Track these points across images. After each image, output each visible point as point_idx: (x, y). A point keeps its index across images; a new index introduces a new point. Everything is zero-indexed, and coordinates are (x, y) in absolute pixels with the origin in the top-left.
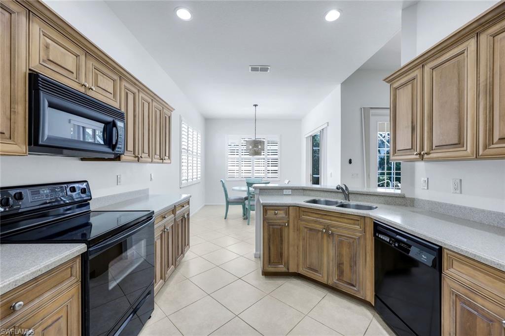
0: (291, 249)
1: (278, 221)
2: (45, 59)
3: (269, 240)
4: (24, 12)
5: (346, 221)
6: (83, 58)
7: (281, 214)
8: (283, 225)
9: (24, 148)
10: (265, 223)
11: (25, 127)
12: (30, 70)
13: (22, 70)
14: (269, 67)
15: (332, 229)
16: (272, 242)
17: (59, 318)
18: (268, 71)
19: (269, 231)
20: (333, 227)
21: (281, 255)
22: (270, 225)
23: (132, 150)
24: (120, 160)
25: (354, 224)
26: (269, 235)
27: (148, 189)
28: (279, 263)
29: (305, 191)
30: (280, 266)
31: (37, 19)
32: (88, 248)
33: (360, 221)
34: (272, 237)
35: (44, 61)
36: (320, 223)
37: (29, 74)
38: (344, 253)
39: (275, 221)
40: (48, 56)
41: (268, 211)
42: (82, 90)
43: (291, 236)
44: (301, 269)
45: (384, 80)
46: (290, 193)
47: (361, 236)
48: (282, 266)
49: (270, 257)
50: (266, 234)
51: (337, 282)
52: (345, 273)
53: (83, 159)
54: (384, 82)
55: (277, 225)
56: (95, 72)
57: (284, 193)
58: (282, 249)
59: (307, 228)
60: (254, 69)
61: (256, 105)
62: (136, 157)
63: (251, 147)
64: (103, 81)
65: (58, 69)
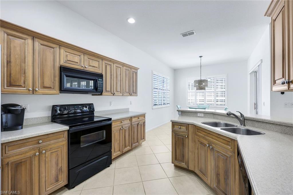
0: (190, 154)
1: (181, 133)
2: (66, 60)
3: (176, 144)
4: (58, 46)
5: (222, 140)
6: (82, 56)
7: (184, 128)
8: (184, 136)
9: (58, 92)
10: (173, 133)
11: (58, 85)
12: (60, 65)
13: (57, 66)
14: (194, 31)
15: (213, 145)
16: (177, 146)
17: (57, 151)
18: (195, 34)
19: (176, 138)
20: (214, 143)
21: (183, 156)
22: (176, 135)
23: (110, 90)
24: (102, 95)
25: (227, 145)
26: (176, 141)
27: (129, 108)
28: (182, 161)
29: (215, 115)
30: (183, 163)
31: (63, 47)
32: (69, 128)
33: (231, 142)
34: (177, 143)
35: (66, 61)
36: (206, 140)
37: (60, 67)
38: (220, 167)
39: (179, 133)
40: (67, 59)
41: (175, 126)
42: (82, 68)
43: (190, 144)
44: (196, 170)
45: (265, 15)
46: (203, 116)
47: (231, 155)
48: (184, 164)
49: (176, 155)
50: (174, 141)
51: (216, 187)
52: (221, 181)
53: (93, 95)
54: (266, 16)
55: (181, 136)
56: (88, 60)
57: (198, 116)
58: (183, 152)
59: (199, 141)
60: (185, 35)
61: (201, 57)
62: (112, 93)
63: (197, 85)
64: (93, 63)
65: (72, 63)
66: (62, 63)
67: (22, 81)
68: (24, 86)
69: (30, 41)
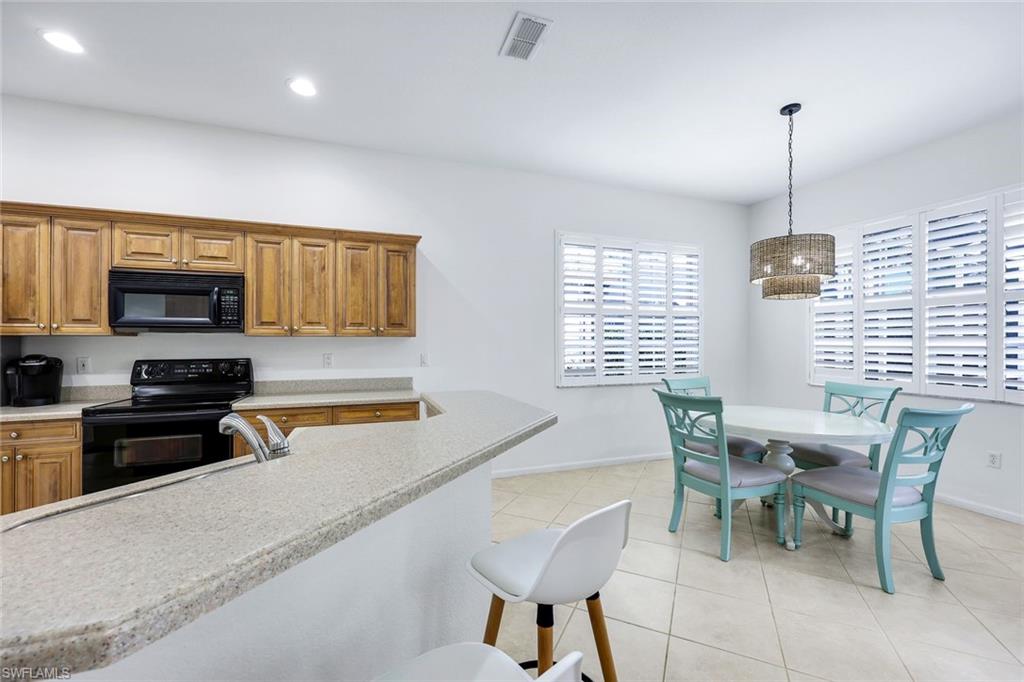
4: (106, 225)
6: (175, 235)
9: (106, 328)
11: (107, 313)
12: (111, 267)
13: (105, 269)
23: (276, 320)
31: (119, 225)
32: (83, 415)
35: (127, 255)
37: (109, 271)
40: (131, 249)
42: (176, 267)
56: (195, 242)
61: (790, 109)
62: (284, 329)
64: (210, 249)
65: (144, 257)
66: (118, 261)
67: (30, 311)
68: (32, 319)
69: (44, 228)
